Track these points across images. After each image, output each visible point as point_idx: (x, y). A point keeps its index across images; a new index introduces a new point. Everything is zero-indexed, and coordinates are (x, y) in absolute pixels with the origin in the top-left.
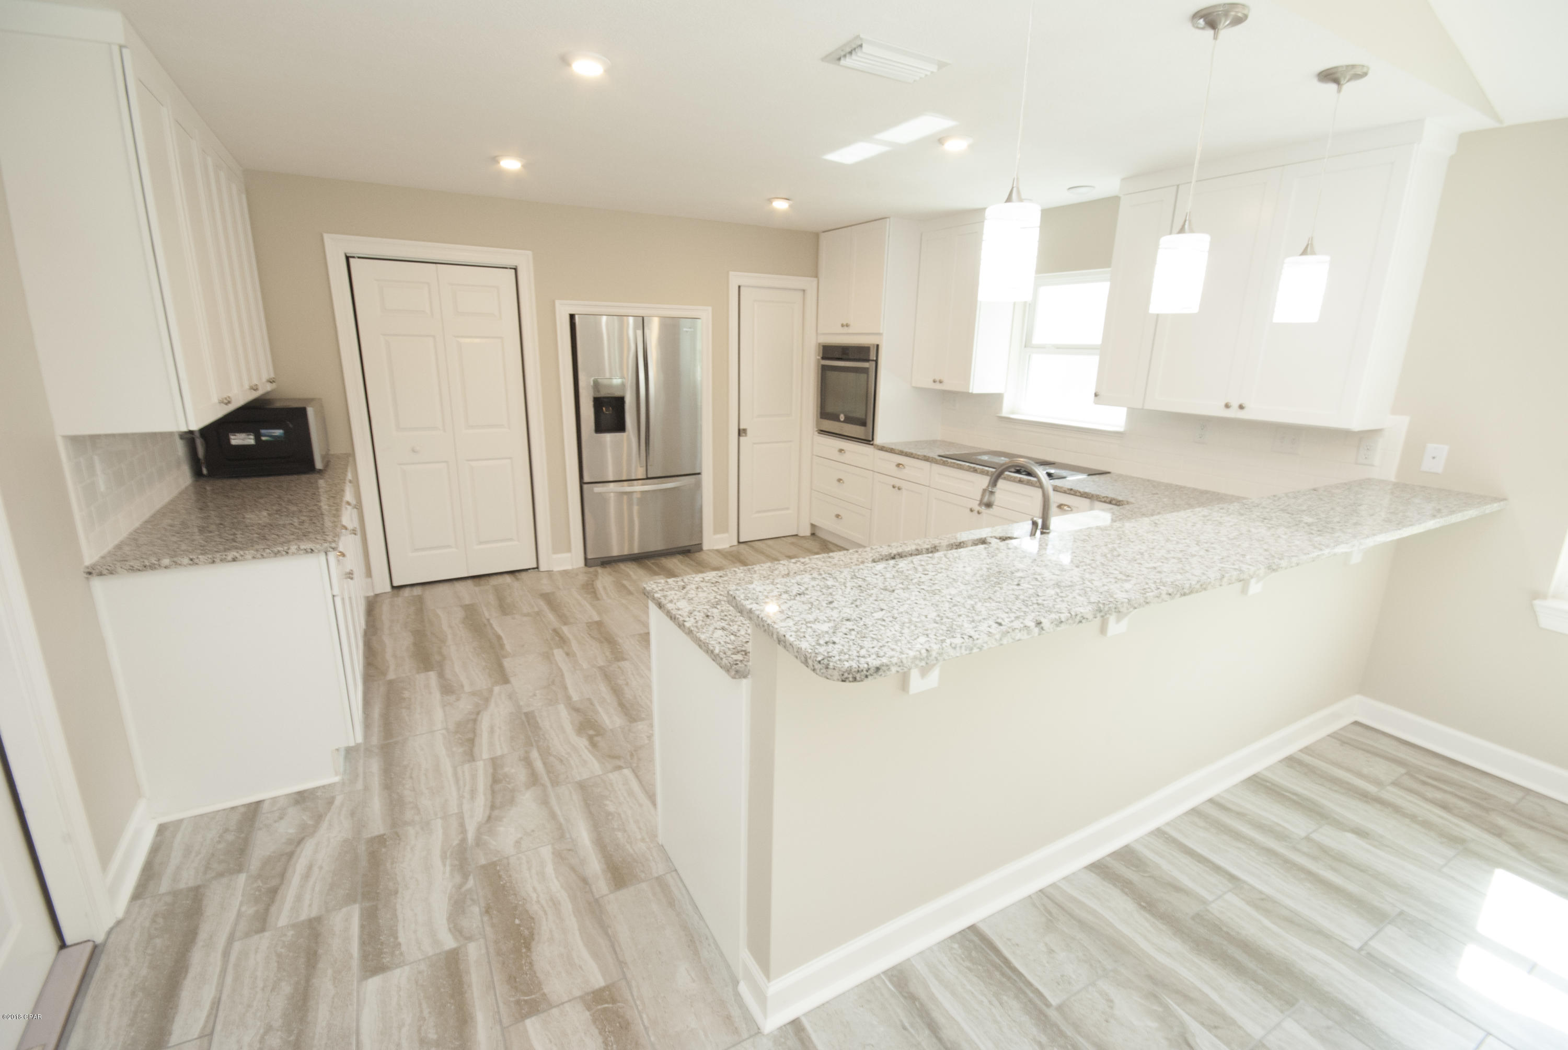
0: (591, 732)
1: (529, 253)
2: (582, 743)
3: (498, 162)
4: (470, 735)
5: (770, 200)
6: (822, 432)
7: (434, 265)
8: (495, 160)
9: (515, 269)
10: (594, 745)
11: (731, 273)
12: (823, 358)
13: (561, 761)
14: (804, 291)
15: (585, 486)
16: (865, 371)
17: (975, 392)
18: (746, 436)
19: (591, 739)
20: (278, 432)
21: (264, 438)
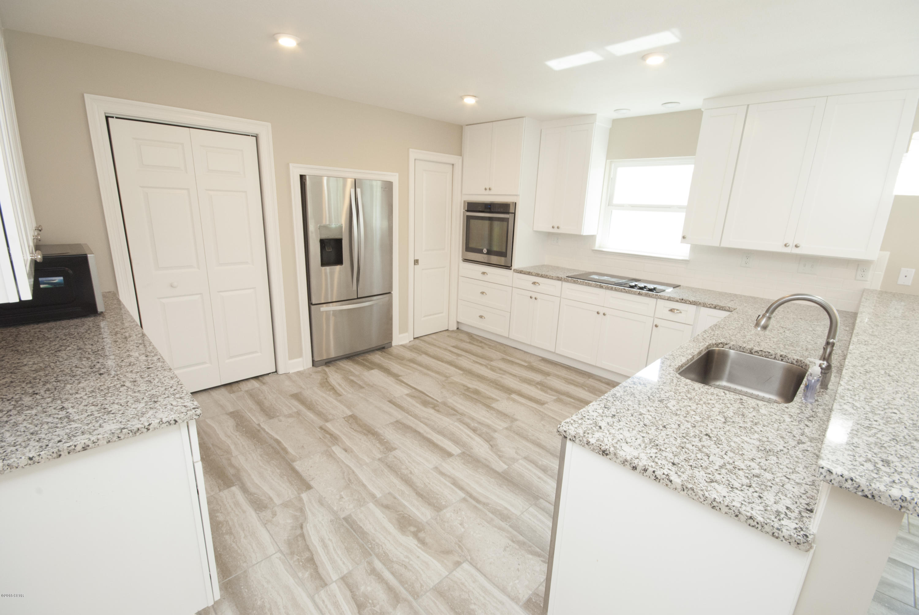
0: (412, 529)
1: (269, 125)
2: (411, 542)
3: (276, 40)
4: (307, 554)
5: (462, 98)
6: (466, 260)
7: (188, 129)
8: (273, 38)
9: (256, 137)
10: (422, 542)
11: (411, 150)
12: (468, 211)
13: (406, 567)
14: (453, 165)
15: (313, 307)
16: (507, 220)
17: (584, 234)
18: (418, 264)
19: (415, 535)
20: (58, 279)
21: (42, 286)
